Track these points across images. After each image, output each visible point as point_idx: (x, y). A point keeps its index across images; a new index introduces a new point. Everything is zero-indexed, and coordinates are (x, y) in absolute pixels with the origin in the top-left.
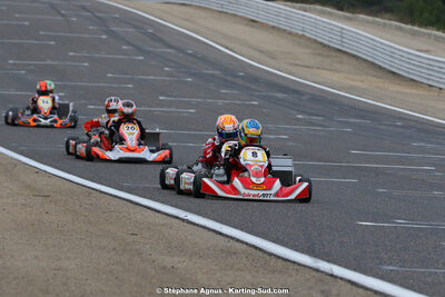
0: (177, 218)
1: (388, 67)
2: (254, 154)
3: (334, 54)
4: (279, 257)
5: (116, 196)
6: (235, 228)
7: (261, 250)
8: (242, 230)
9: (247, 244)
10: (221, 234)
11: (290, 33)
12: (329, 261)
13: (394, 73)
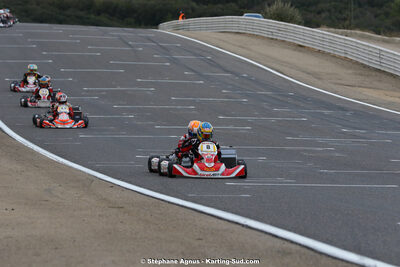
2: (208, 147)
3: (374, 74)
5: (182, 206)
6: (290, 230)
8: (295, 232)
10: (276, 236)
11: (334, 56)
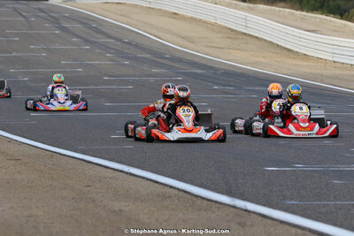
0: (121, 171)
1: (283, 45)
2: (301, 108)
4: (204, 198)
6: (169, 177)
7: (189, 193)
9: (178, 189)
10: (157, 182)
11: (205, 22)
12: (243, 200)
13: (289, 50)
